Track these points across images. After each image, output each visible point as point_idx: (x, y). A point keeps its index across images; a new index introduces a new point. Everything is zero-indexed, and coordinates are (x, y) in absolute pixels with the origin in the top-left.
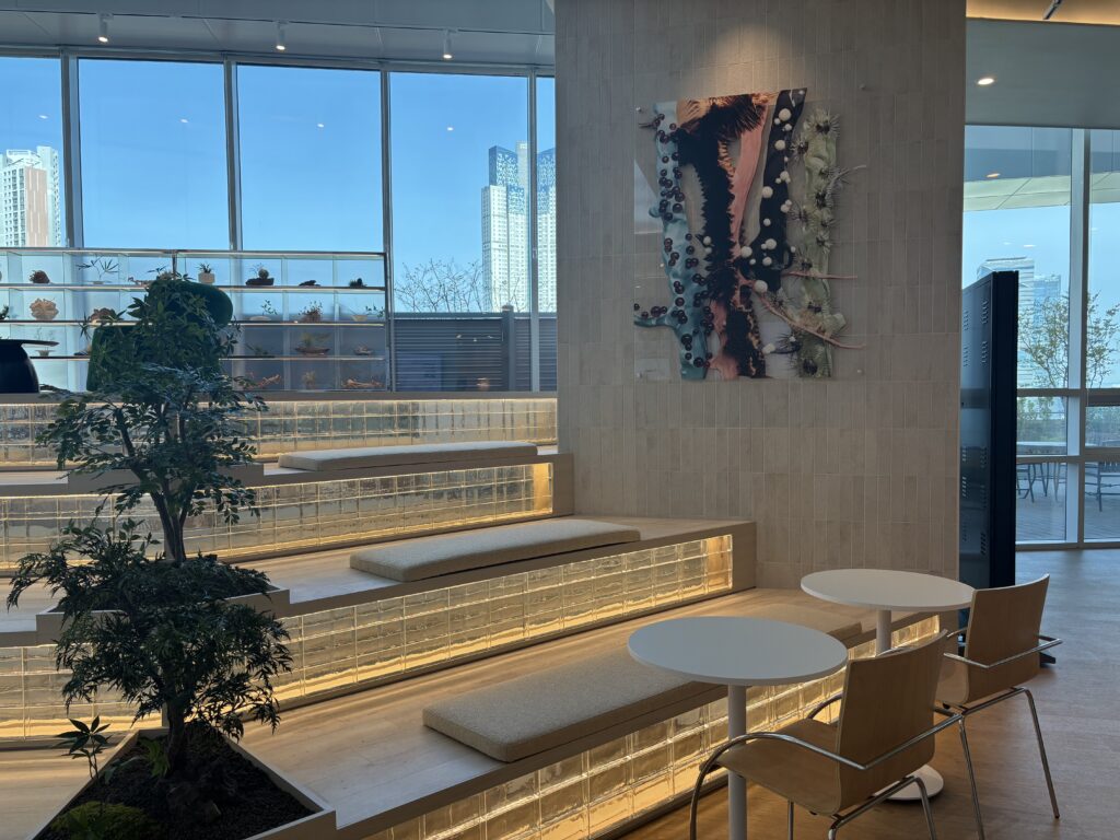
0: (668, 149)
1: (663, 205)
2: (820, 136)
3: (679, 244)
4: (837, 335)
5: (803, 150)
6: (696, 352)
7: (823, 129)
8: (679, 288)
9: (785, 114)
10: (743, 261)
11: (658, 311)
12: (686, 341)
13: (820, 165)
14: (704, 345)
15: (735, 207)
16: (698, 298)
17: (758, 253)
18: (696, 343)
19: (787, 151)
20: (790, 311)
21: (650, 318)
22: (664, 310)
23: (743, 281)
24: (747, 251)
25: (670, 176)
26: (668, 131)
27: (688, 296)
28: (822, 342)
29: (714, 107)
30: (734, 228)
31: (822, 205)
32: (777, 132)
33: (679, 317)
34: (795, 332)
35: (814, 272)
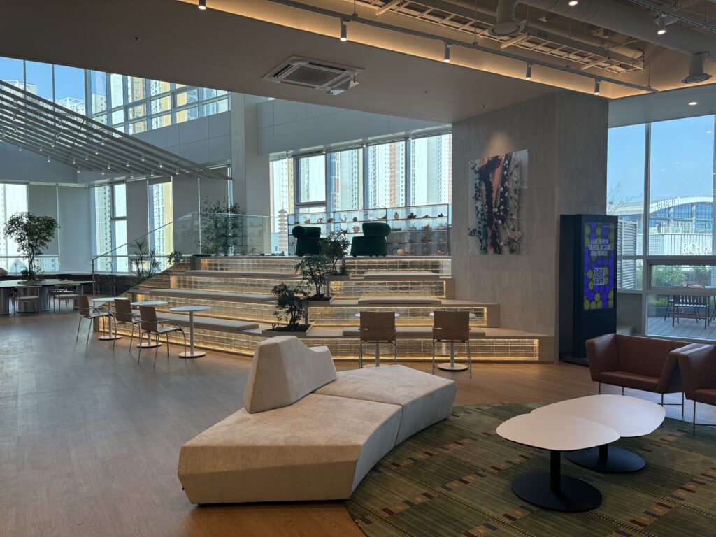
0: (477, 176)
1: (476, 195)
2: (515, 169)
3: (480, 207)
4: (520, 239)
5: (511, 174)
6: (484, 245)
7: (516, 166)
8: (479, 223)
9: (507, 162)
10: (495, 213)
11: (474, 231)
12: (481, 241)
13: (515, 179)
14: (486, 242)
15: (494, 195)
16: (484, 226)
17: (499, 211)
18: (484, 242)
19: (507, 175)
20: (507, 230)
21: (472, 233)
22: (476, 230)
23: (495, 220)
24: (496, 210)
25: (478, 185)
26: (477, 170)
27: (481, 226)
28: (515, 241)
29: (489, 161)
30: (493, 202)
31: (516, 194)
32: (504, 168)
33: (479, 232)
34: (508, 238)
35: (513, 217)
